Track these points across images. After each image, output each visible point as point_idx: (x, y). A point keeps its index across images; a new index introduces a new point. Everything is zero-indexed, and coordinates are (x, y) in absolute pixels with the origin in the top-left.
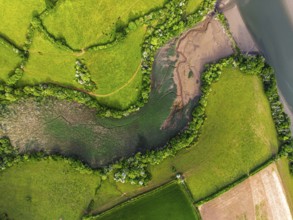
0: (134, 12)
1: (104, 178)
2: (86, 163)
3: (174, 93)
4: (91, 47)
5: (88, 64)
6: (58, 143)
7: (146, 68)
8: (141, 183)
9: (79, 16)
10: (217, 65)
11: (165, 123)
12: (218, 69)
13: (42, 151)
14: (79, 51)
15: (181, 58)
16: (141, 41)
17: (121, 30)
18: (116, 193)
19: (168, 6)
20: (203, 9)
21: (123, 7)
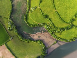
0: (52, 19)
1: (8, 19)
2: (11, 14)
3: (33, 33)
4: (41, 10)
5: (36, 10)
6: (16, 6)
7: (38, 25)
8: (8, 29)
9: (48, 5)
10: (42, 43)
11: (25, 32)
12: (41, 44)
13: (13, 2)
14: (39, 7)
15: (43, 34)
16: (45, 23)
17: (47, 17)
18: (5, 23)
19: (55, 28)
20: (57, 37)
21: (52, 16)
